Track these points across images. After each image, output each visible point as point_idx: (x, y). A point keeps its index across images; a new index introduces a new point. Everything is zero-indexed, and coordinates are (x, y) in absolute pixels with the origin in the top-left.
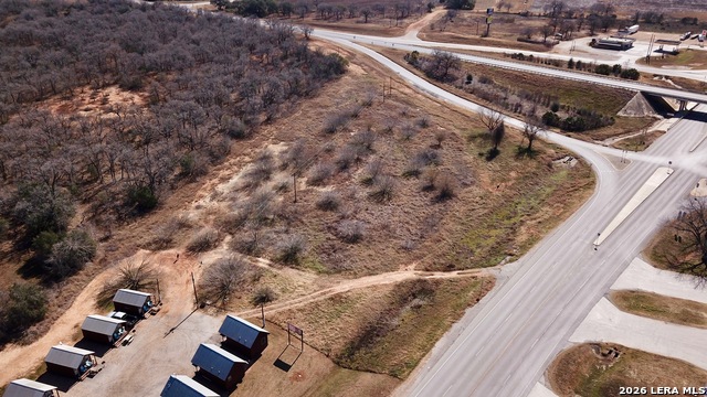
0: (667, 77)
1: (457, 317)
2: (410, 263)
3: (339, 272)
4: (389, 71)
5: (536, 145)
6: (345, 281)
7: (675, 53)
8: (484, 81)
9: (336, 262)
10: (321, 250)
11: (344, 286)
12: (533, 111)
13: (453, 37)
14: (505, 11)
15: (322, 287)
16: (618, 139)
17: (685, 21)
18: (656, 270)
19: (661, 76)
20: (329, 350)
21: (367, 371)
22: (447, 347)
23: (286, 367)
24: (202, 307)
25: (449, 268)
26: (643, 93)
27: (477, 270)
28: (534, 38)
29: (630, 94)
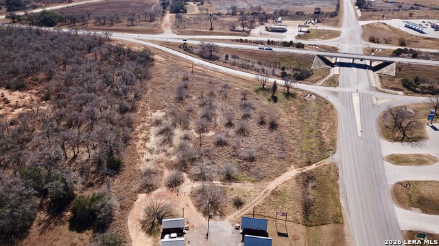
0: (315, 45)
1: (337, 186)
2: (290, 165)
3: (262, 179)
4: (178, 57)
5: (291, 90)
6: (269, 183)
7: (308, 32)
8: (234, 57)
9: (255, 174)
10: (242, 169)
11: (272, 185)
12: (273, 72)
13: (195, 32)
14: (206, 12)
15: (262, 189)
16: (322, 81)
17: (298, 13)
18: (392, 143)
19: (312, 45)
20: (297, 220)
21: (322, 224)
22: (347, 202)
23: (286, 235)
24: (210, 217)
25: (309, 163)
26: (318, 55)
27: (322, 161)
28: (237, 28)
29: (312, 57)
